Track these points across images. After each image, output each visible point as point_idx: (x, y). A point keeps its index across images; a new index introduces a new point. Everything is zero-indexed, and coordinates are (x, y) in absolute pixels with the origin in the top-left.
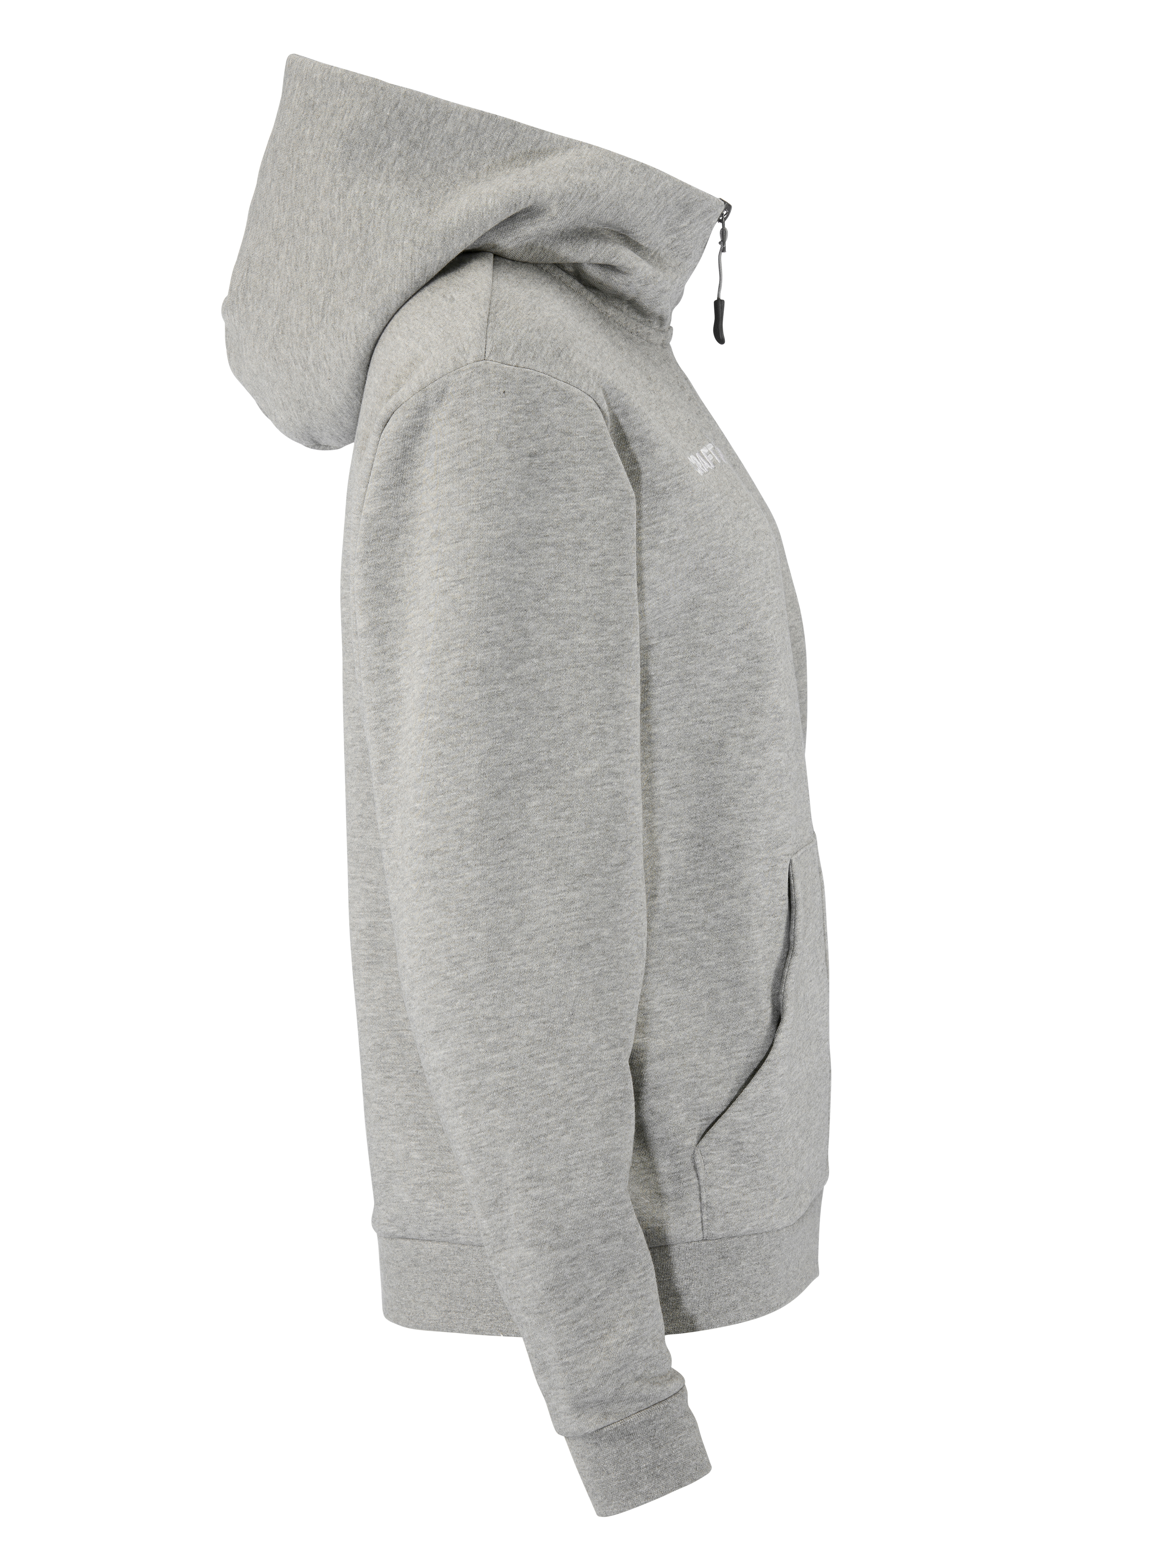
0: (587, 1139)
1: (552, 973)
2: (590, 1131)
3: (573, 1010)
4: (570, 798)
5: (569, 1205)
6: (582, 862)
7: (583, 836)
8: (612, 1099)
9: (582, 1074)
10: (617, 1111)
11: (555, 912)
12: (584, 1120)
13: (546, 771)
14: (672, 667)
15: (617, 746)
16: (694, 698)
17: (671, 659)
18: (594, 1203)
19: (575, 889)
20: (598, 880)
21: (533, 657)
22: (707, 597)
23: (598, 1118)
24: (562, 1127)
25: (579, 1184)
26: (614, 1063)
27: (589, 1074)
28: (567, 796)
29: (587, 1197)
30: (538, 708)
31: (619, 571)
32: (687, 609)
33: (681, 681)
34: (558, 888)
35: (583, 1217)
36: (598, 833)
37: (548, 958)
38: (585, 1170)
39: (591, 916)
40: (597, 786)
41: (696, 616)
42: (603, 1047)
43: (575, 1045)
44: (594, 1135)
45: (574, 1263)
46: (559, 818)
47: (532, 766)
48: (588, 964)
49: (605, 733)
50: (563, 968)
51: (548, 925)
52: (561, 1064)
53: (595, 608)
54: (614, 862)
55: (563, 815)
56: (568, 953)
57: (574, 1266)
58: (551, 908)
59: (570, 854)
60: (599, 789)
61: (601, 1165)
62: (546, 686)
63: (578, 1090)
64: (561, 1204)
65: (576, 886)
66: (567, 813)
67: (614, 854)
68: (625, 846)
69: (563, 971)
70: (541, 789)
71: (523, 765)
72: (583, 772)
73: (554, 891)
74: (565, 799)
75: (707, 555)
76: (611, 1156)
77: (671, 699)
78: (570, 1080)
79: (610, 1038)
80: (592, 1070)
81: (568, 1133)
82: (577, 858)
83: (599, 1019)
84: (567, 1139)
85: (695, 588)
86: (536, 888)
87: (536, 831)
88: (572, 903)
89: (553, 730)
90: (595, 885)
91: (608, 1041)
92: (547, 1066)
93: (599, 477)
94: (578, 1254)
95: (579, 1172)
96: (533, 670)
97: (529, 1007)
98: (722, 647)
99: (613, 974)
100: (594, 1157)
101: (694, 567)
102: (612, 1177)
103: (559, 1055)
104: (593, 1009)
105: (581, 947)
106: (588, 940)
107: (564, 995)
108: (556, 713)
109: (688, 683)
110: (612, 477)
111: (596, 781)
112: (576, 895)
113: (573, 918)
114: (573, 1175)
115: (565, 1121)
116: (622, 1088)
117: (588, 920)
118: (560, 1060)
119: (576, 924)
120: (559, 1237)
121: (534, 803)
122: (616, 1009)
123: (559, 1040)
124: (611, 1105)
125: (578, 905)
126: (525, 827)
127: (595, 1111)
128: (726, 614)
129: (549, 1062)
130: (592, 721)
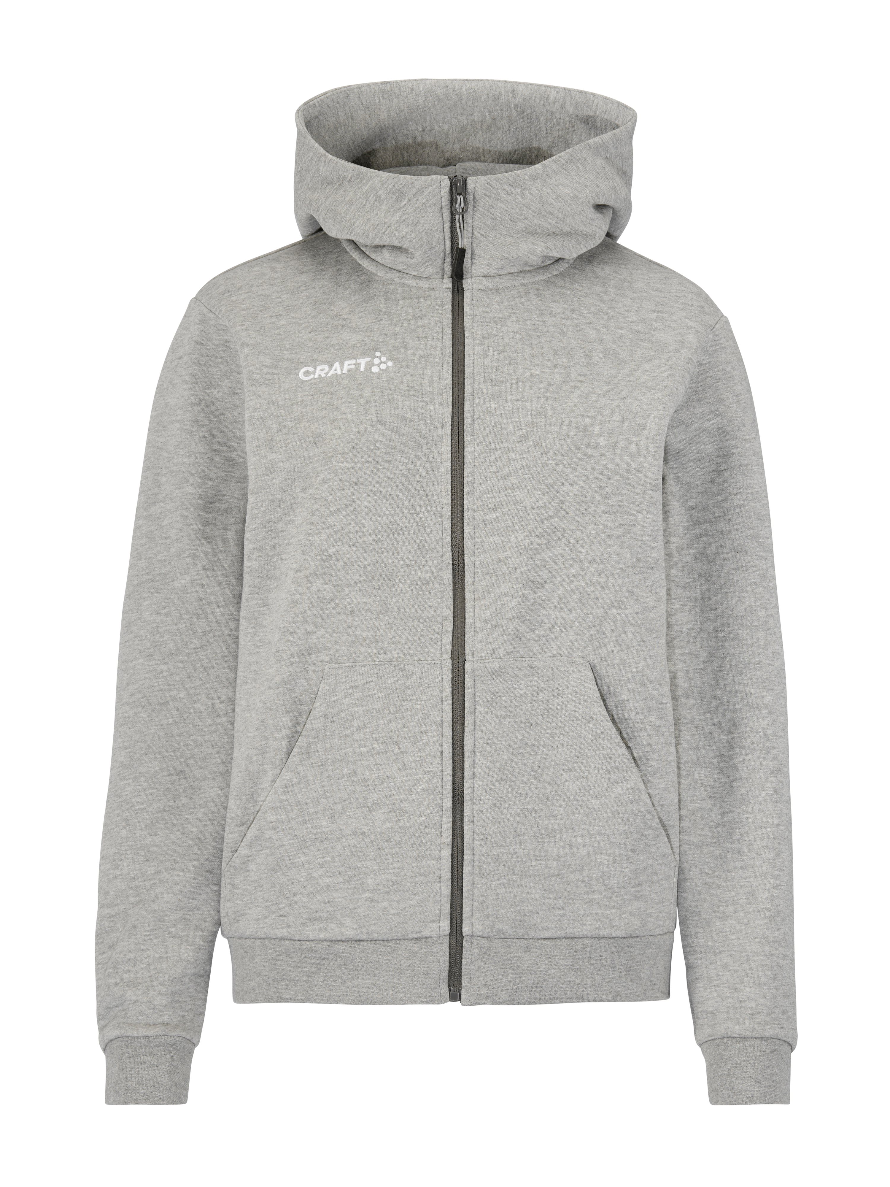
0: (138, 835)
1: (141, 719)
2: (141, 830)
3: (149, 746)
4: (169, 601)
5: (116, 878)
6: (171, 645)
7: (174, 627)
8: (163, 811)
9: (145, 790)
10: (163, 819)
11: (149, 678)
12: (139, 822)
13: (157, 581)
14: (256, 517)
15: (204, 566)
16: (276, 541)
17: (256, 511)
18: (133, 879)
19: (164, 663)
20: (180, 658)
21: (161, 501)
22: (281, 464)
23: (149, 822)
24: (123, 824)
25: (125, 864)
26: (169, 786)
27: (150, 791)
28: (168, 599)
29: (129, 874)
30: (159, 537)
31: (219, 443)
32: (267, 473)
33: (265, 527)
34: (154, 662)
35: (124, 887)
36: (184, 625)
37: (140, 709)
38: (132, 856)
39: (172, 683)
40: (187, 593)
41: (274, 478)
42: (164, 774)
43: (145, 770)
44: (143, 833)
45: (112, 919)
46: (161, 613)
47: (149, 577)
48: (165, 715)
49: (196, 556)
50: (148, 716)
51: (144, 686)
52: (134, 782)
53: (201, 468)
54: (193, 646)
55: (163, 611)
56: (153, 707)
57: (112, 921)
58: (147, 675)
59: (164, 639)
60: (188, 595)
61: (143, 854)
62: (165, 522)
63: (140, 801)
64: (111, 876)
65: (165, 661)
66: (166, 611)
67: (194, 641)
68: (203, 636)
69: (147, 719)
70: (152, 593)
71: (144, 576)
72: (179, 583)
73: (150, 664)
74: (166, 601)
75: (280, 431)
76: (151, 849)
77: (259, 541)
78: (136, 793)
79: (169, 768)
80: (153, 788)
81: (126, 828)
82: (169, 642)
83: (166, 754)
84: (124, 833)
85: (272, 457)
86: (140, 661)
87: (145, 621)
88: (161, 673)
89: (165, 553)
90: (178, 662)
91: (168, 770)
92: (126, 782)
93: (215, 377)
94: (116, 913)
95: (128, 856)
96: (159, 511)
97: (124, 742)
98: (292, 501)
99: (182, 724)
100: (140, 848)
101: (270, 438)
102: (148, 863)
103: (134, 776)
104: (162, 747)
105: (162, 704)
106: (168, 699)
107: (145, 735)
108: (168, 541)
109: (269, 529)
110: (224, 377)
111: (187, 590)
112: (165, 667)
113: (160, 683)
114: (123, 857)
115: (127, 820)
116: (171, 804)
117: (170, 685)
118: (133, 778)
119: (161, 687)
120: (106, 899)
121: (147, 603)
122: (179, 749)
123: (136, 766)
124: (160, 815)
125: (164, 674)
126: (139, 619)
127: (148, 817)
128: (294, 477)
129: (127, 780)
130: (189, 547)
